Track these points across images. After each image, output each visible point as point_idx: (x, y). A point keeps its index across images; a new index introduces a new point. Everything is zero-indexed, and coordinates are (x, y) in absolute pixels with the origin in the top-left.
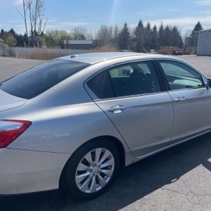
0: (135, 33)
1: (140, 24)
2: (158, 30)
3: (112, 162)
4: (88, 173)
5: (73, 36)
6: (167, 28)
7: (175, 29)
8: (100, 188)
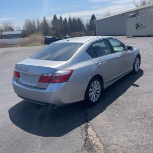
0: (52, 24)
1: (55, 17)
2: (68, 21)
3: (99, 87)
4: (92, 93)
5: (3, 29)
6: (74, 19)
7: (79, 20)
8: (96, 100)
